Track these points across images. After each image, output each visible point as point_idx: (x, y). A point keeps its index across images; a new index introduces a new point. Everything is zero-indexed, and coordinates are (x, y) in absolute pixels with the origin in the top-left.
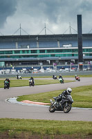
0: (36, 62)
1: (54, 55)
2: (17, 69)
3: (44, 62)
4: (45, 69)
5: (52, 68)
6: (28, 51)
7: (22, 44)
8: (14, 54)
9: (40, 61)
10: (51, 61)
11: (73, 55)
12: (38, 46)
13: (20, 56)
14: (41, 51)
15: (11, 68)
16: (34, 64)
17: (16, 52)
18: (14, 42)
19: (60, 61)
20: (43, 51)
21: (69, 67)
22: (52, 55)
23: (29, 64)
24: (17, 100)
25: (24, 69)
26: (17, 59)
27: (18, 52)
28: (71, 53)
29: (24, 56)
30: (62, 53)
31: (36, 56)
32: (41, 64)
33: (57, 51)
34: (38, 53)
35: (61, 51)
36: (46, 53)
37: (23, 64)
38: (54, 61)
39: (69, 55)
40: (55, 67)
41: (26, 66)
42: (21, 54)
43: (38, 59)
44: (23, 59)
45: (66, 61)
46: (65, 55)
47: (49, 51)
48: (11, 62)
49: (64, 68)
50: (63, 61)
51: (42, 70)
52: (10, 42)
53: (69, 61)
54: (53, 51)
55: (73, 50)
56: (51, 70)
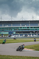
1: (36, 29)
2: (21, 35)
4: (33, 35)
6: (25, 27)
7: (23, 24)
8: (19, 29)
10: (35, 32)
12: (30, 25)
13: (22, 30)
14: (31, 27)
16: (28, 33)
18: (20, 24)
23: (26, 33)
26: (21, 31)
27: (21, 28)
32: (31, 33)
36: (33, 28)
37: (23, 33)
38: (37, 32)
40: (37, 34)
43: (30, 31)
44: (23, 31)
48: (18, 32)
51: (31, 36)
52: (18, 24)
54: (36, 27)
56: (35, 36)
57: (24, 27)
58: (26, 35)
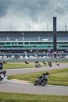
0: (22, 51)
1: (35, 46)
2: (8, 56)
3: (28, 51)
4: (28, 56)
5: (34, 56)
8: (6, 45)
9: (25, 50)
10: (33, 50)
12: (23, 39)
14: (26, 43)
15: (3, 55)
16: (20, 52)
17: (7, 43)
18: (6, 36)
19: (39, 50)
20: (27, 43)
21: (46, 55)
22: (34, 46)
23: (16, 52)
24: (8, 79)
25: (13, 56)
26: (8, 49)
28: (48, 45)
30: (42, 45)
31: (22, 47)
32: (26, 52)
33: (38, 43)
34: (24, 45)
35: (41, 43)
36: (29, 45)
37: (12, 52)
38: (36, 50)
39: (46, 47)
40: (36, 55)
41: (14, 54)
42: (11, 45)
43: (24, 49)
44: (12, 48)
45: (44, 50)
46: (43, 47)
47: (31, 43)
48: (4, 51)
49: (42, 56)
50: (41, 51)
51: (26, 57)
52: (3, 36)
53: (46, 51)
54: (35, 43)
55: (50, 43)
56: (33, 57)
57: (13, 43)
58: (17, 56)
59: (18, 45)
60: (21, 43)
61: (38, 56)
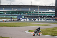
0: (37, 17)
1: (45, 14)
6: (34, 12)
7: (32, 9)
9: (39, 16)
10: (44, 16)
11: (53, 14)
12: (38, 10)
13: (31, 14)
14: (40, 12)
15: (27, 19)
16: (36, 17)
18: (29, 8)
21: (51, 19)
22: (44, 14)
23: (34, 17)
24: (29, 32)
25: (32, 19)
26: (30, 15)
27: (30, 12)
28: (52, 14)
29: (33, 14)
30: (49, 13)
31: (37, 14)
32: (39, 17)
33: (47, 12)
36: (42, 13)
37: (32, 17)
38: (45, 16)
39: (51, 14)
40: (45, 19)
41: (33, 18)
42: (31, 13)
43: (38, 15)
44: (32, 15)
45: (50, 17)
46: (49, 14)
47: (43, 12)
48: (27, 16)
49: (49, 20)
50: (48, 17)
52: (27, 8)
53: (51, 17)
54: (45, 12)
55: (53, 13)
56: (43, 20)
57: (32, 12)
59: (35, 13)
60: (37, 12)
61: (47, 19)
